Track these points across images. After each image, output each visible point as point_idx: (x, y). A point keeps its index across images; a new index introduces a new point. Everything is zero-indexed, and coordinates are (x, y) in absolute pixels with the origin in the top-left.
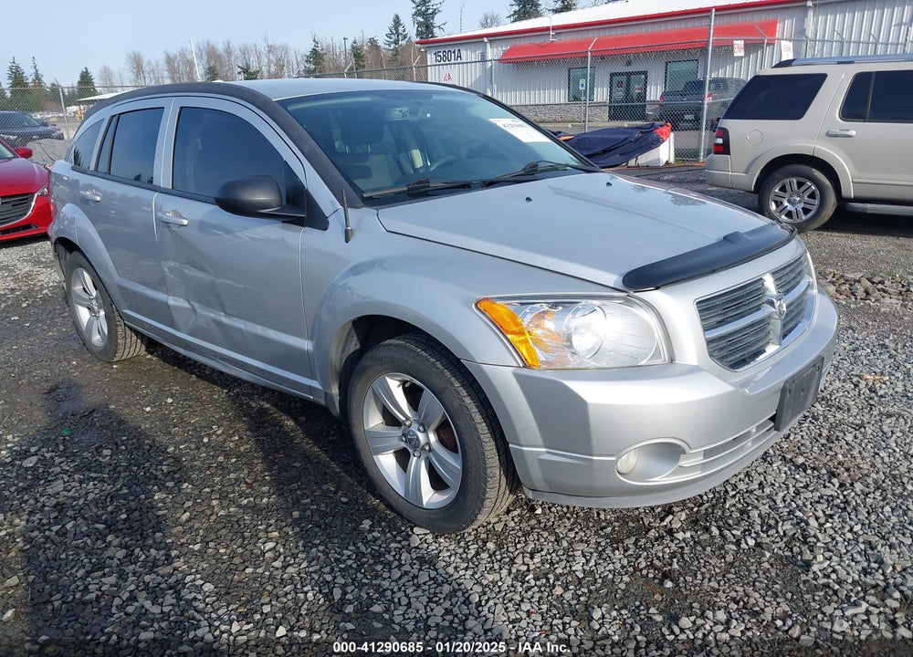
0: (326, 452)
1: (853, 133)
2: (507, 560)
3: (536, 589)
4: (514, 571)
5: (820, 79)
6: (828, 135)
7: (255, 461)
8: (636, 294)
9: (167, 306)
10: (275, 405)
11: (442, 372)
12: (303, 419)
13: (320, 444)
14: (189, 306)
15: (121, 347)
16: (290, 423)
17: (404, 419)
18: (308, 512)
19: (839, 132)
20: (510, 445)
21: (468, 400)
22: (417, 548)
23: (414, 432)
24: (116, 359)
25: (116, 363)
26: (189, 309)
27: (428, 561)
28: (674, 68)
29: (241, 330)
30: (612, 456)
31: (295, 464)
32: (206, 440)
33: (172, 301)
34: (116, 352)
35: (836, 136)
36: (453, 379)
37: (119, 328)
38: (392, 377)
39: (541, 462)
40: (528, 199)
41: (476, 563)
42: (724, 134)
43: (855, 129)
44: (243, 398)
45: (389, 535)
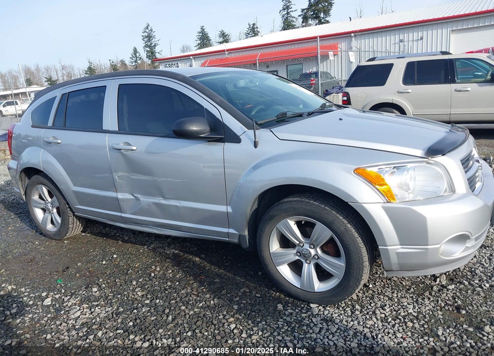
0: (229, 272)
1: (410, 91)
2: (371, 313)
3: (397, 325)
4: (379, 318)
5: (390, 66)
6: (398, 92)
7: (191, 282)
8: (433, 159)
9: (117, 199)
10: (181, 251)
11: (330, 212)
12: (203, 256)
13: (223, 268)
14: (133, 197)
15: (71, 229)
16: (197, 259)
17: (298, 243)
18: (242, 305)
19: (403, 91)
20: (379, 247)
21: (349, 226)
22: (318, 314)
23: (307, 250)
24: (66, 237)
25: (67, 239)
26: (133, 199)
27: (329, 320)
28: (290, 68)
29: (177, 206)
30: (438, 244)
31: (216, 281)
32: (153, 275)
33: (120, 196)
34: (67, 233)
35: (402, 93)
36: (338, 215)
37: (70, 218)
38: (291, 220)
39: (398, 254)
40: (340, 119)
41: (356, 317)
42: (346, 94)
43: (411, 89)
44: (160, 250)
45: (297, 310)
